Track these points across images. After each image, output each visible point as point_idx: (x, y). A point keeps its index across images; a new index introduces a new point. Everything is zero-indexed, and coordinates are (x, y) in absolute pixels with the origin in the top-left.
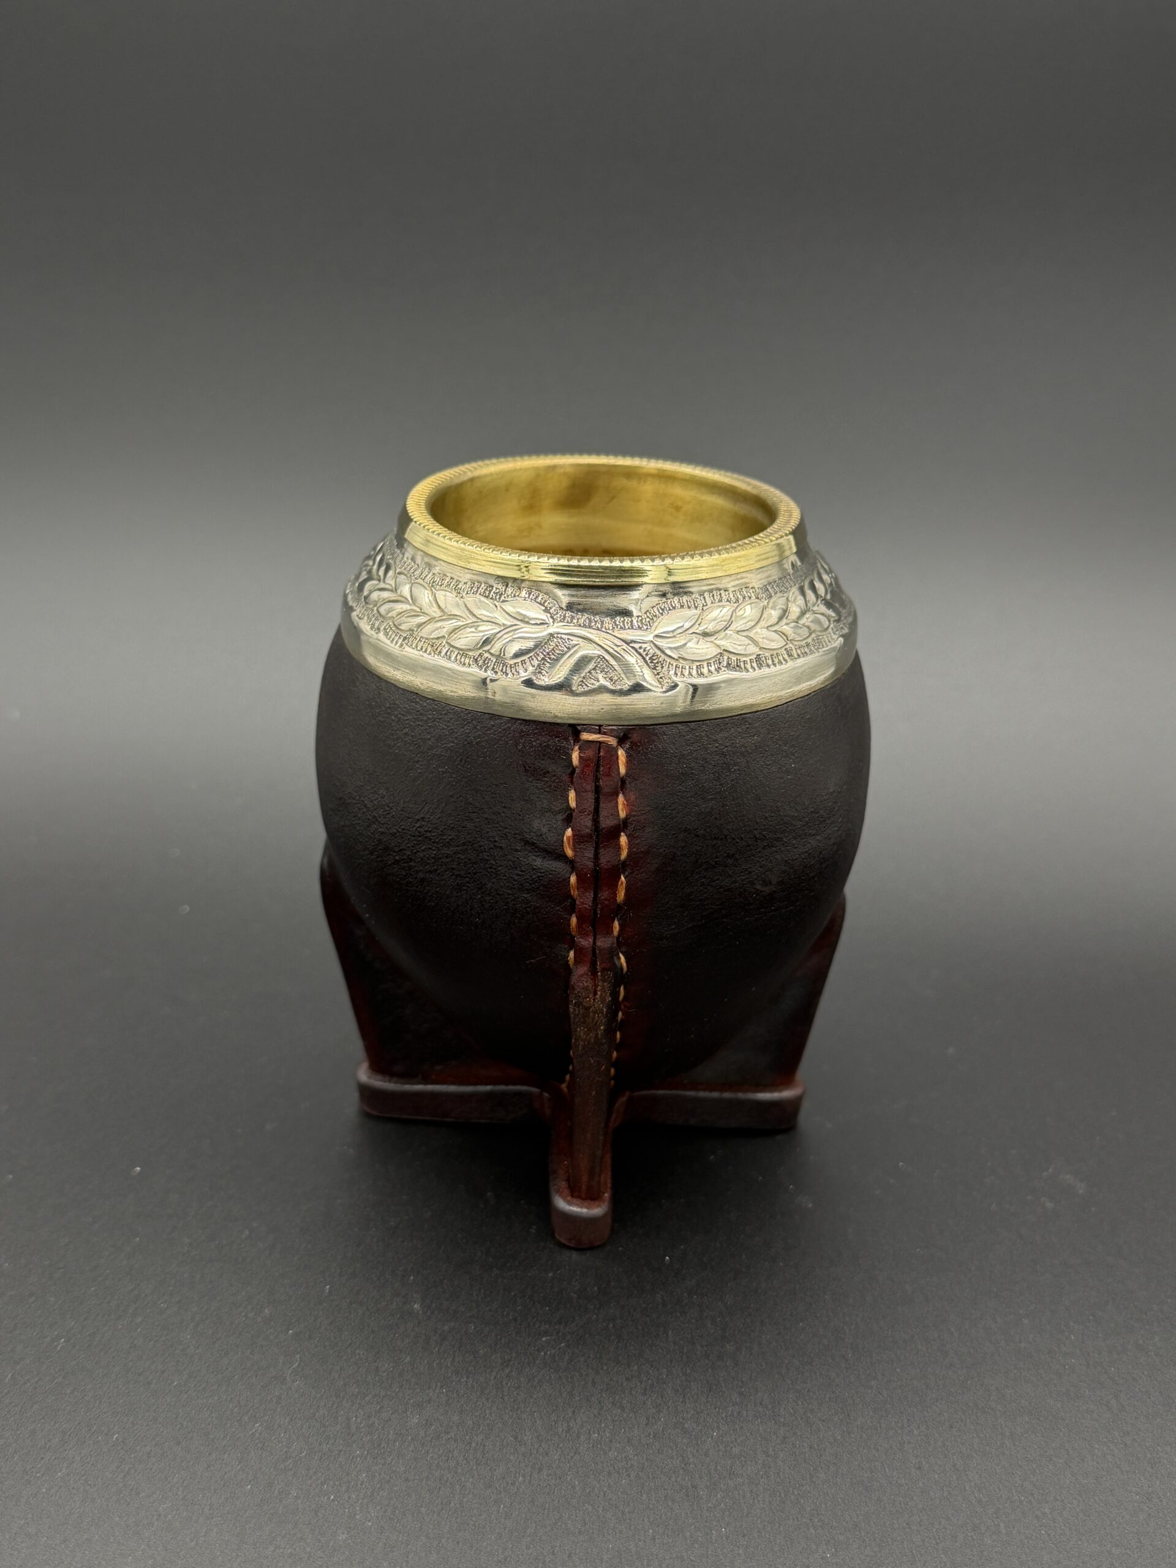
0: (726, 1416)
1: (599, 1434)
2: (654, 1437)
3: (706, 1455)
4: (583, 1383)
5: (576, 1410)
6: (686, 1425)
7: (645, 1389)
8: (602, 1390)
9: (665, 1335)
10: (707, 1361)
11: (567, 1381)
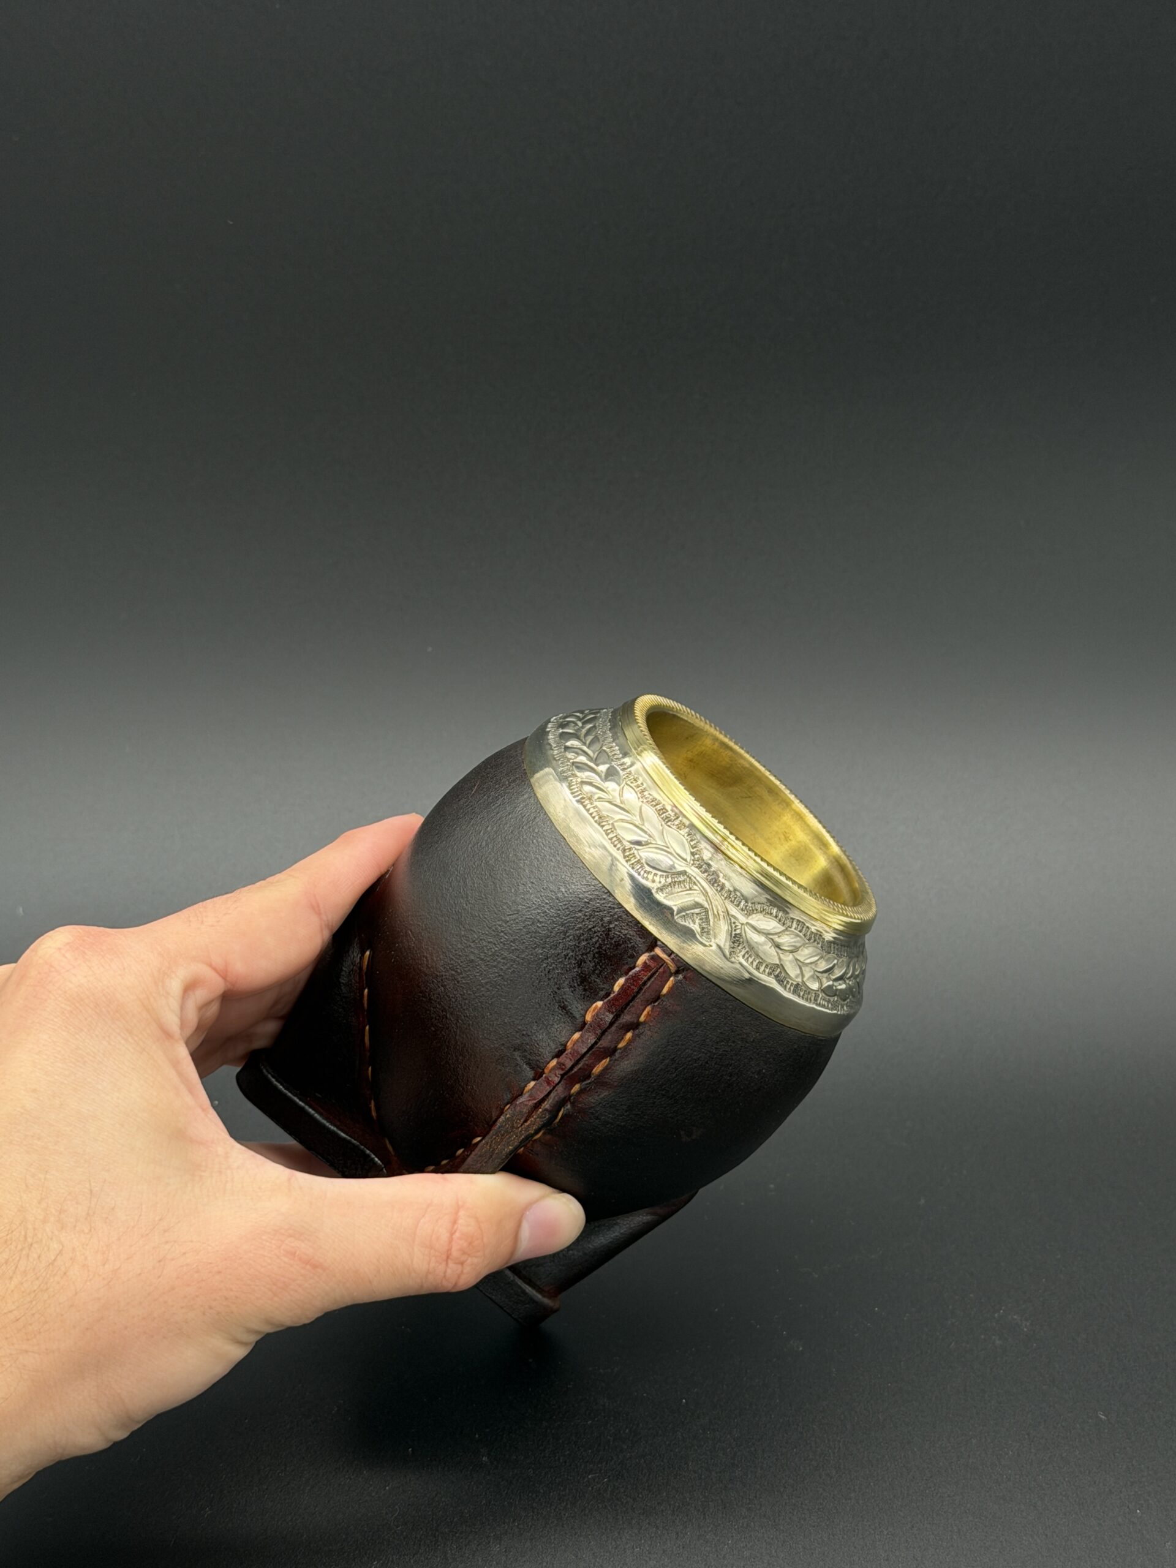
0: (738, 1528)
1: (640, 1549)
2: (683, 1547)
3: (724, 1557)
4: (624, 1509)
5: (621, 1532)
6: (707, 1537)
7: (673, 1511)
8: (639, 1514)
9: (686, 1465)
10: (721, 1485)
11: (611, 1508)
